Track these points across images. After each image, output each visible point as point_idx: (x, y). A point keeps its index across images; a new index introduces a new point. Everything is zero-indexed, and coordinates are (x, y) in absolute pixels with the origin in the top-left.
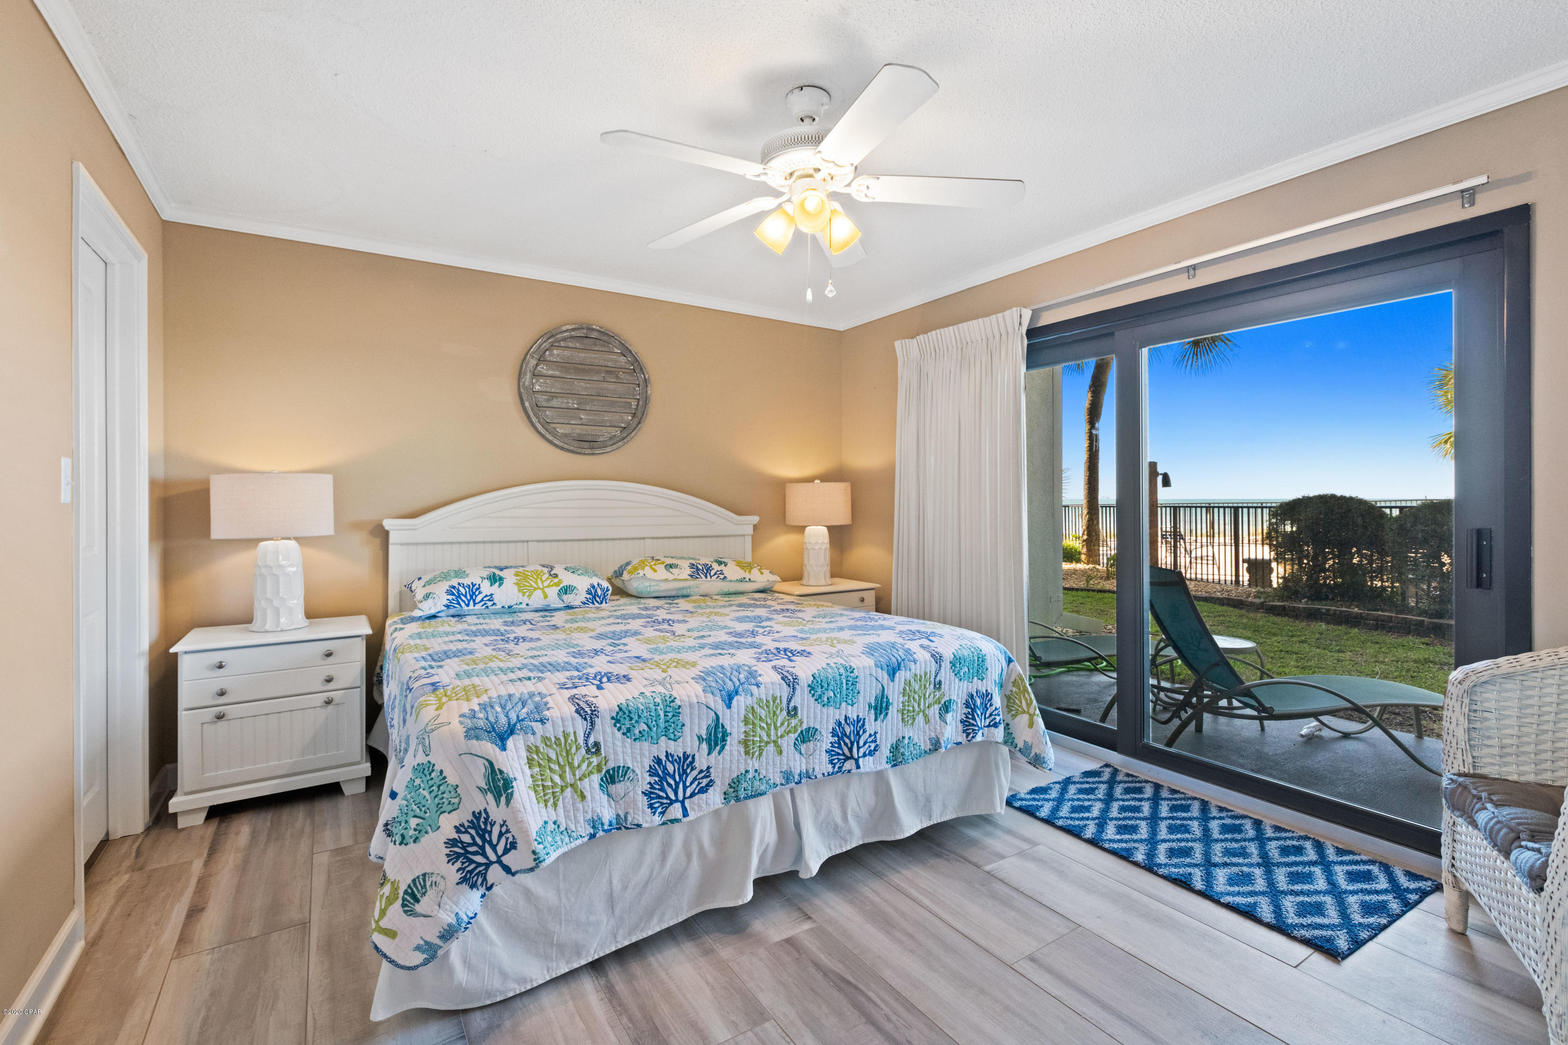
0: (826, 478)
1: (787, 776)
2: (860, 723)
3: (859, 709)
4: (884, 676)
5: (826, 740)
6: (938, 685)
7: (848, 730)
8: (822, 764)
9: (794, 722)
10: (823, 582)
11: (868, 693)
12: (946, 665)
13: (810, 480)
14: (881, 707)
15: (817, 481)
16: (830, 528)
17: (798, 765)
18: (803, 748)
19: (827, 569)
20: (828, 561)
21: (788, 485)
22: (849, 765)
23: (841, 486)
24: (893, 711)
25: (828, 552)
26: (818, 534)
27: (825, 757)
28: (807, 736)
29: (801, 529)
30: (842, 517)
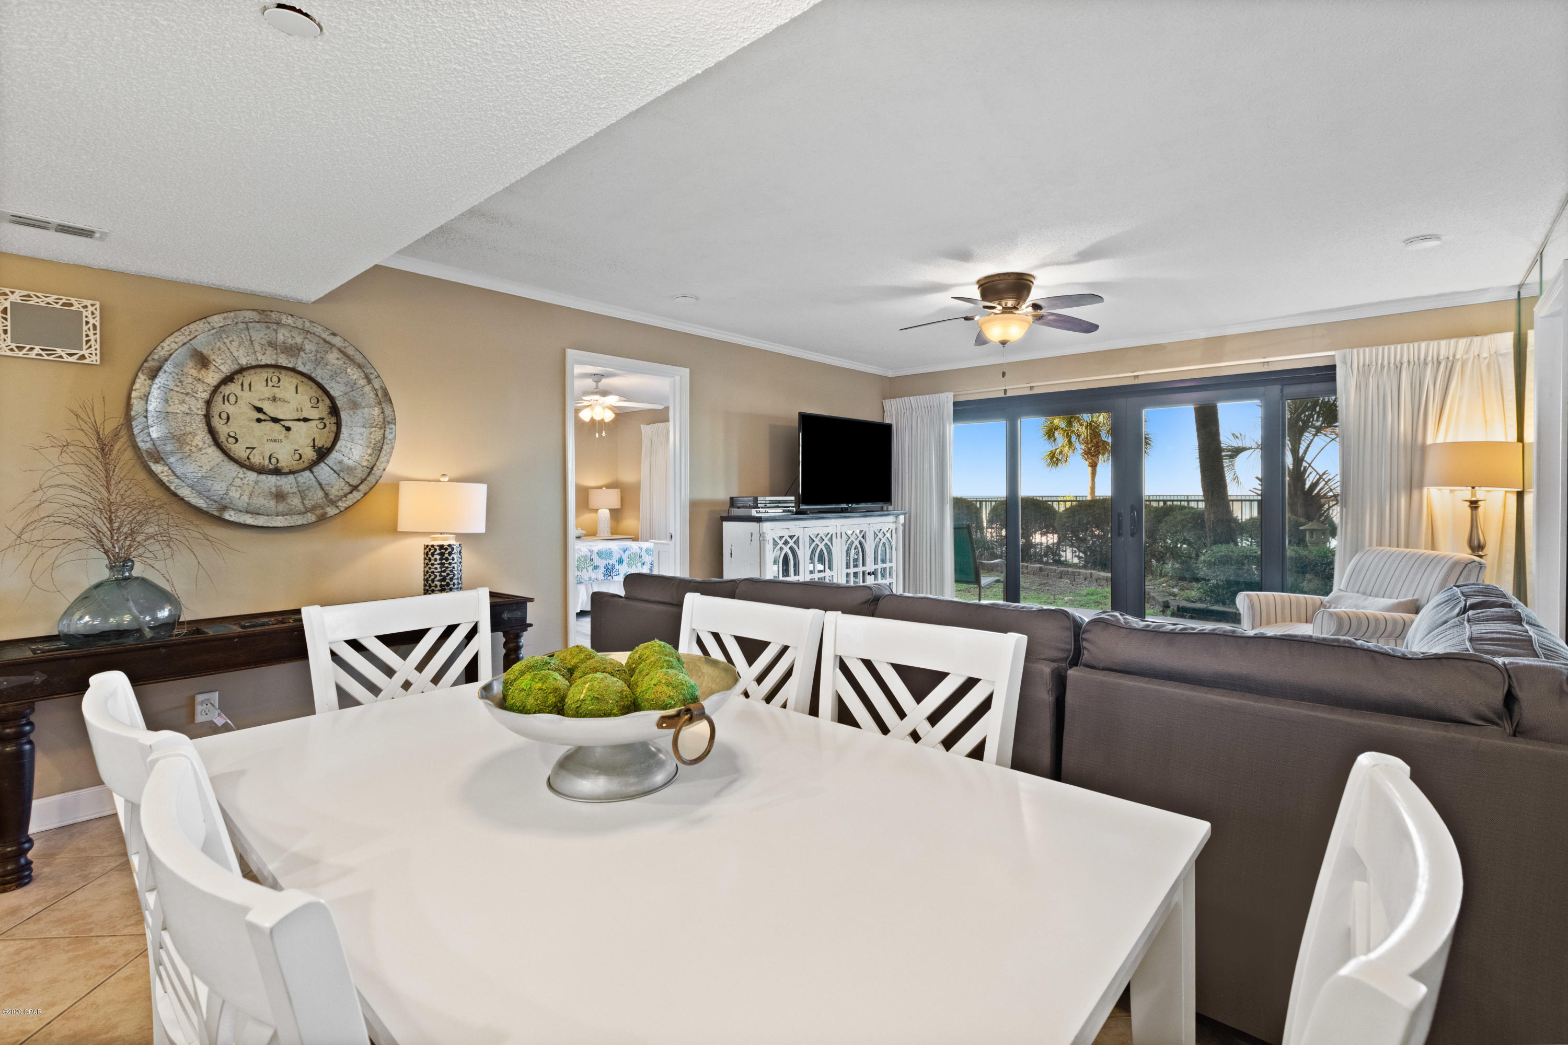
0: (609, 486)
1: (590, 579)
2: (613, 566)
3: (613, 561)
4: (622, 553)
5: (602, 570)
6: (641, 557)
7: (609, 567)
8: (601, 577)
9: (592, 563)
10: (607, 535)
11: (616, 557)
12: (644, 550)
13: (600, 488)
14: (620, 561)
15: (604, 488)
16: (611, 510)
17: (593, 576)
18: (595, 571)
19: (609, 529)
20: (609, 526)
21: (590, 490)
22: (610, 578)
23: (616, 490)
24: (625, 563)
25: (609, 521)
26: (604, 513)
27: (602, 575)
28: (596, 568)
29: (596, 510)
30: (616, 504)
